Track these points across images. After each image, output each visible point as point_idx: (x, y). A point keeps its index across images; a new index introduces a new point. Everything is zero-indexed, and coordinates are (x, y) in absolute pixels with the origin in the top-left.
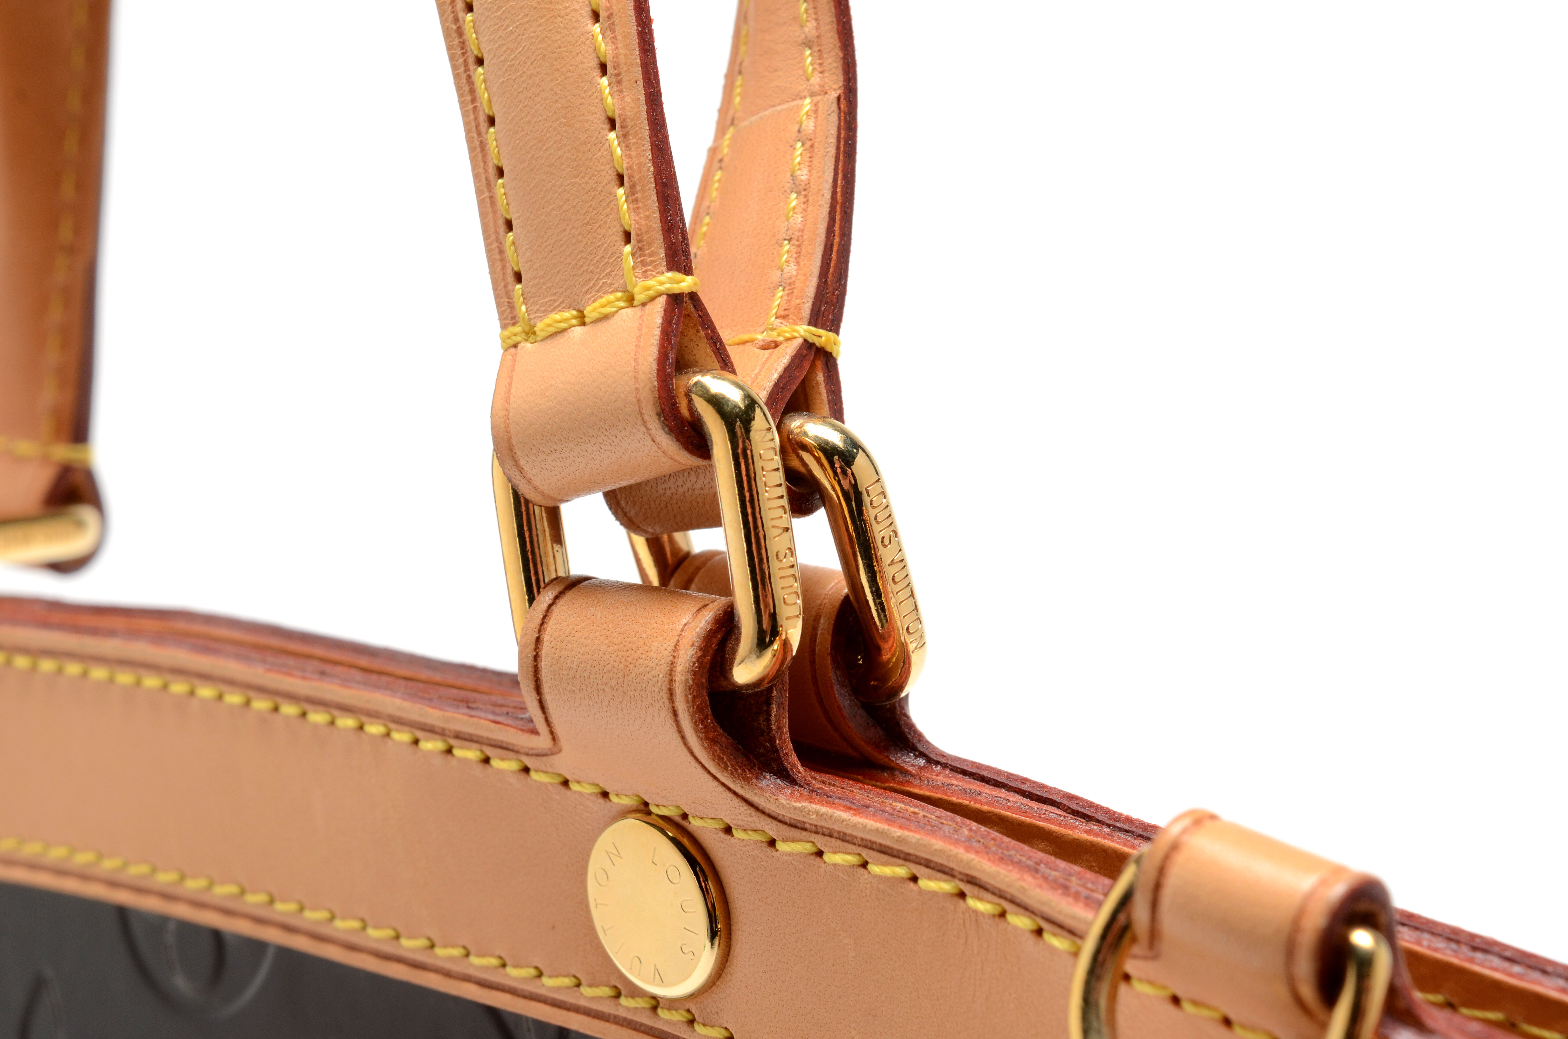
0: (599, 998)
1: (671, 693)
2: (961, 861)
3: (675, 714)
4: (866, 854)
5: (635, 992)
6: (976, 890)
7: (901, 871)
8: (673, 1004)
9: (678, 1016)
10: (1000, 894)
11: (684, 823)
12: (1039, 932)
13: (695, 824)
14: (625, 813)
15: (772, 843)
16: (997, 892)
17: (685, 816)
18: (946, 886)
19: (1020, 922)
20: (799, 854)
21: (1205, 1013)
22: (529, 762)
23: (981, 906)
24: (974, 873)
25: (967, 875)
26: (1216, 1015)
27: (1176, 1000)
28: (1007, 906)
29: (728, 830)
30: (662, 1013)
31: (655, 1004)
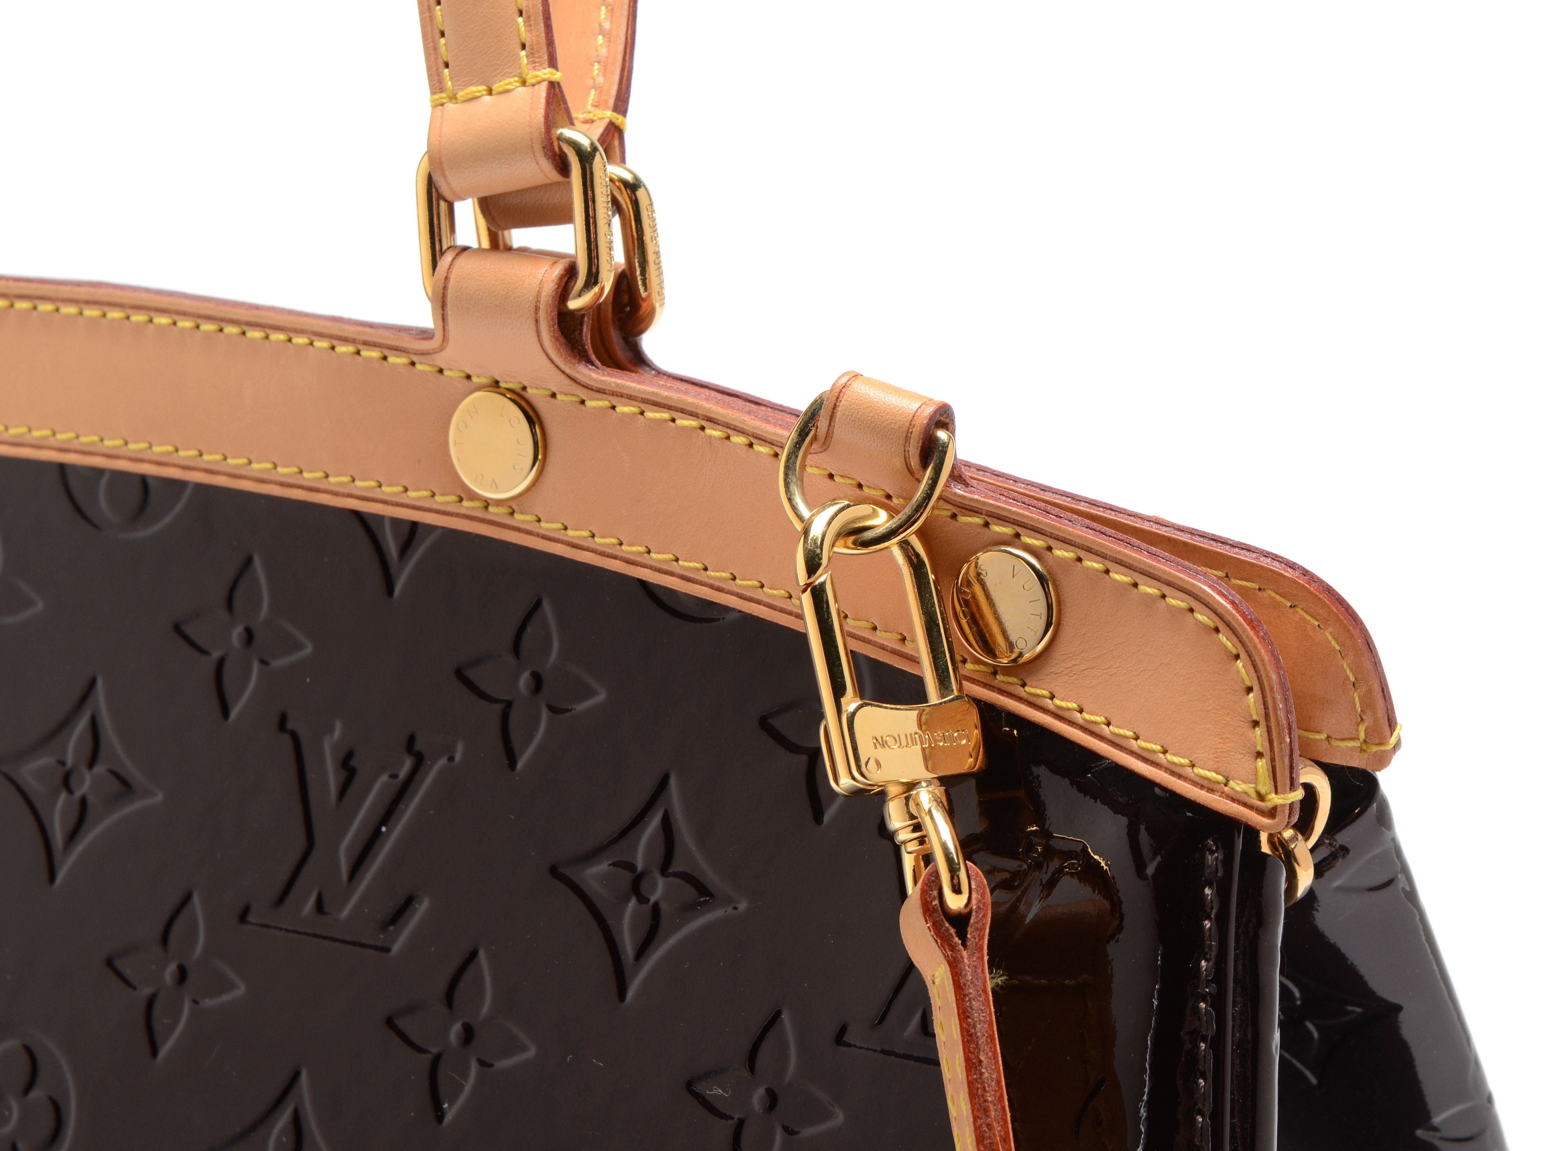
0: (448, 503)
1: (537, 309)
2: (705, 408)
3: (537, 321)
4: (644, 407)
5: (473, 496)
6: (712, 425)
7: (666, 415)
8: (499, 503)
9: (503, 510)
10: (728, 426)
11: (523, 393)
12: (751, 445)
13: (531, 392)
14: (480, 388)
15: (583, 402)
16: (725, 425)
17: (524, 388)
18: (693, 423)
19: (739, 440)
20: (601, 408)
21: (849, 481)
22: (415, 358)
23: (714, 432)
24: (712, 415)
25: (707, 416)
26: (854, 482)
27: (831, 476)
28: (730, 432)
29: (554, 395)
30: (491, 509)
31: (487, 504)
